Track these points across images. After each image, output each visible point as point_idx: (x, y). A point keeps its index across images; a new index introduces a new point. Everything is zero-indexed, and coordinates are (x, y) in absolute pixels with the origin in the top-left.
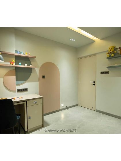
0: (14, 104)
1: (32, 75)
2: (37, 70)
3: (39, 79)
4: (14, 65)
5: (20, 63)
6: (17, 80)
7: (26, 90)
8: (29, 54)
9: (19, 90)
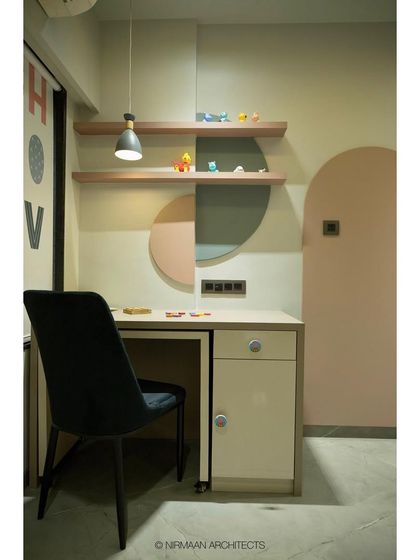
0: (123, 335)
1: (271, 217)
2: (296, 194)
3: (305, 241)
4: (192, 172)
5: (212, 164)
6: (201, 238)
7: (236, 287)
8: (255, 115)
9: (209, 287)
